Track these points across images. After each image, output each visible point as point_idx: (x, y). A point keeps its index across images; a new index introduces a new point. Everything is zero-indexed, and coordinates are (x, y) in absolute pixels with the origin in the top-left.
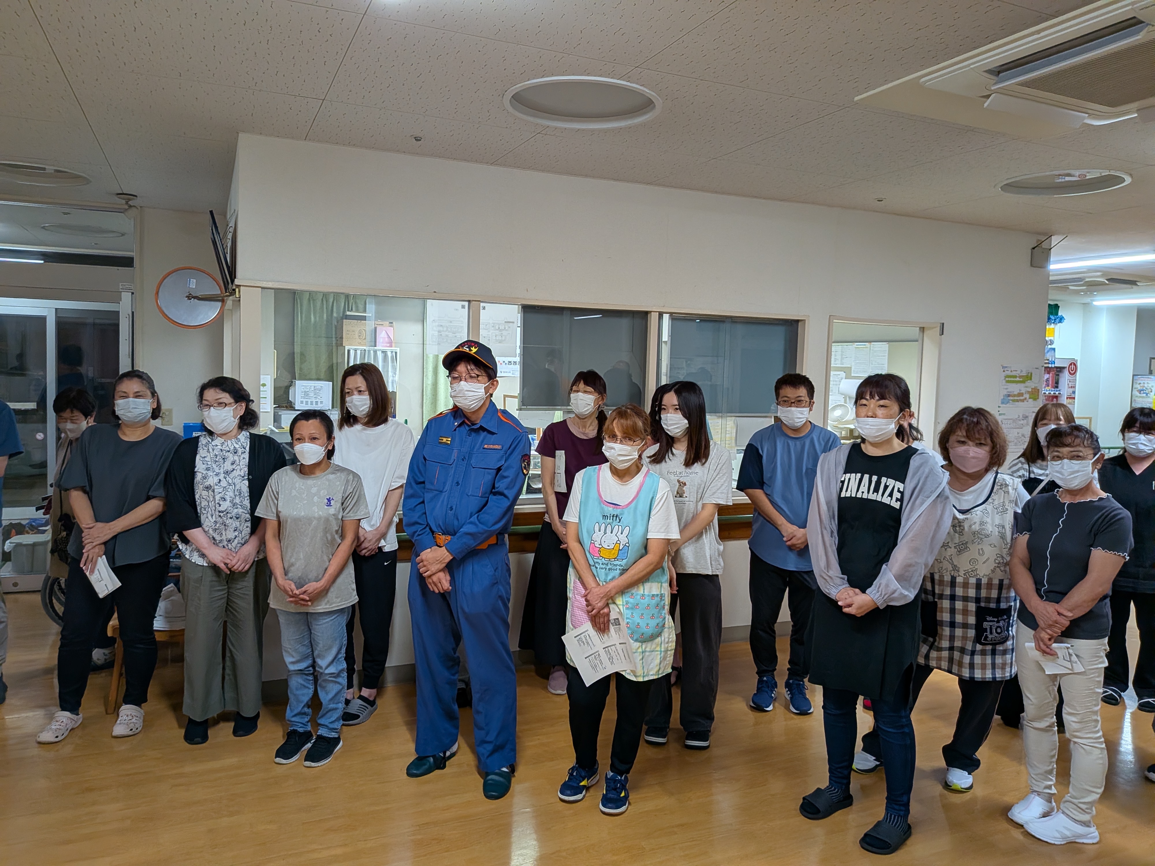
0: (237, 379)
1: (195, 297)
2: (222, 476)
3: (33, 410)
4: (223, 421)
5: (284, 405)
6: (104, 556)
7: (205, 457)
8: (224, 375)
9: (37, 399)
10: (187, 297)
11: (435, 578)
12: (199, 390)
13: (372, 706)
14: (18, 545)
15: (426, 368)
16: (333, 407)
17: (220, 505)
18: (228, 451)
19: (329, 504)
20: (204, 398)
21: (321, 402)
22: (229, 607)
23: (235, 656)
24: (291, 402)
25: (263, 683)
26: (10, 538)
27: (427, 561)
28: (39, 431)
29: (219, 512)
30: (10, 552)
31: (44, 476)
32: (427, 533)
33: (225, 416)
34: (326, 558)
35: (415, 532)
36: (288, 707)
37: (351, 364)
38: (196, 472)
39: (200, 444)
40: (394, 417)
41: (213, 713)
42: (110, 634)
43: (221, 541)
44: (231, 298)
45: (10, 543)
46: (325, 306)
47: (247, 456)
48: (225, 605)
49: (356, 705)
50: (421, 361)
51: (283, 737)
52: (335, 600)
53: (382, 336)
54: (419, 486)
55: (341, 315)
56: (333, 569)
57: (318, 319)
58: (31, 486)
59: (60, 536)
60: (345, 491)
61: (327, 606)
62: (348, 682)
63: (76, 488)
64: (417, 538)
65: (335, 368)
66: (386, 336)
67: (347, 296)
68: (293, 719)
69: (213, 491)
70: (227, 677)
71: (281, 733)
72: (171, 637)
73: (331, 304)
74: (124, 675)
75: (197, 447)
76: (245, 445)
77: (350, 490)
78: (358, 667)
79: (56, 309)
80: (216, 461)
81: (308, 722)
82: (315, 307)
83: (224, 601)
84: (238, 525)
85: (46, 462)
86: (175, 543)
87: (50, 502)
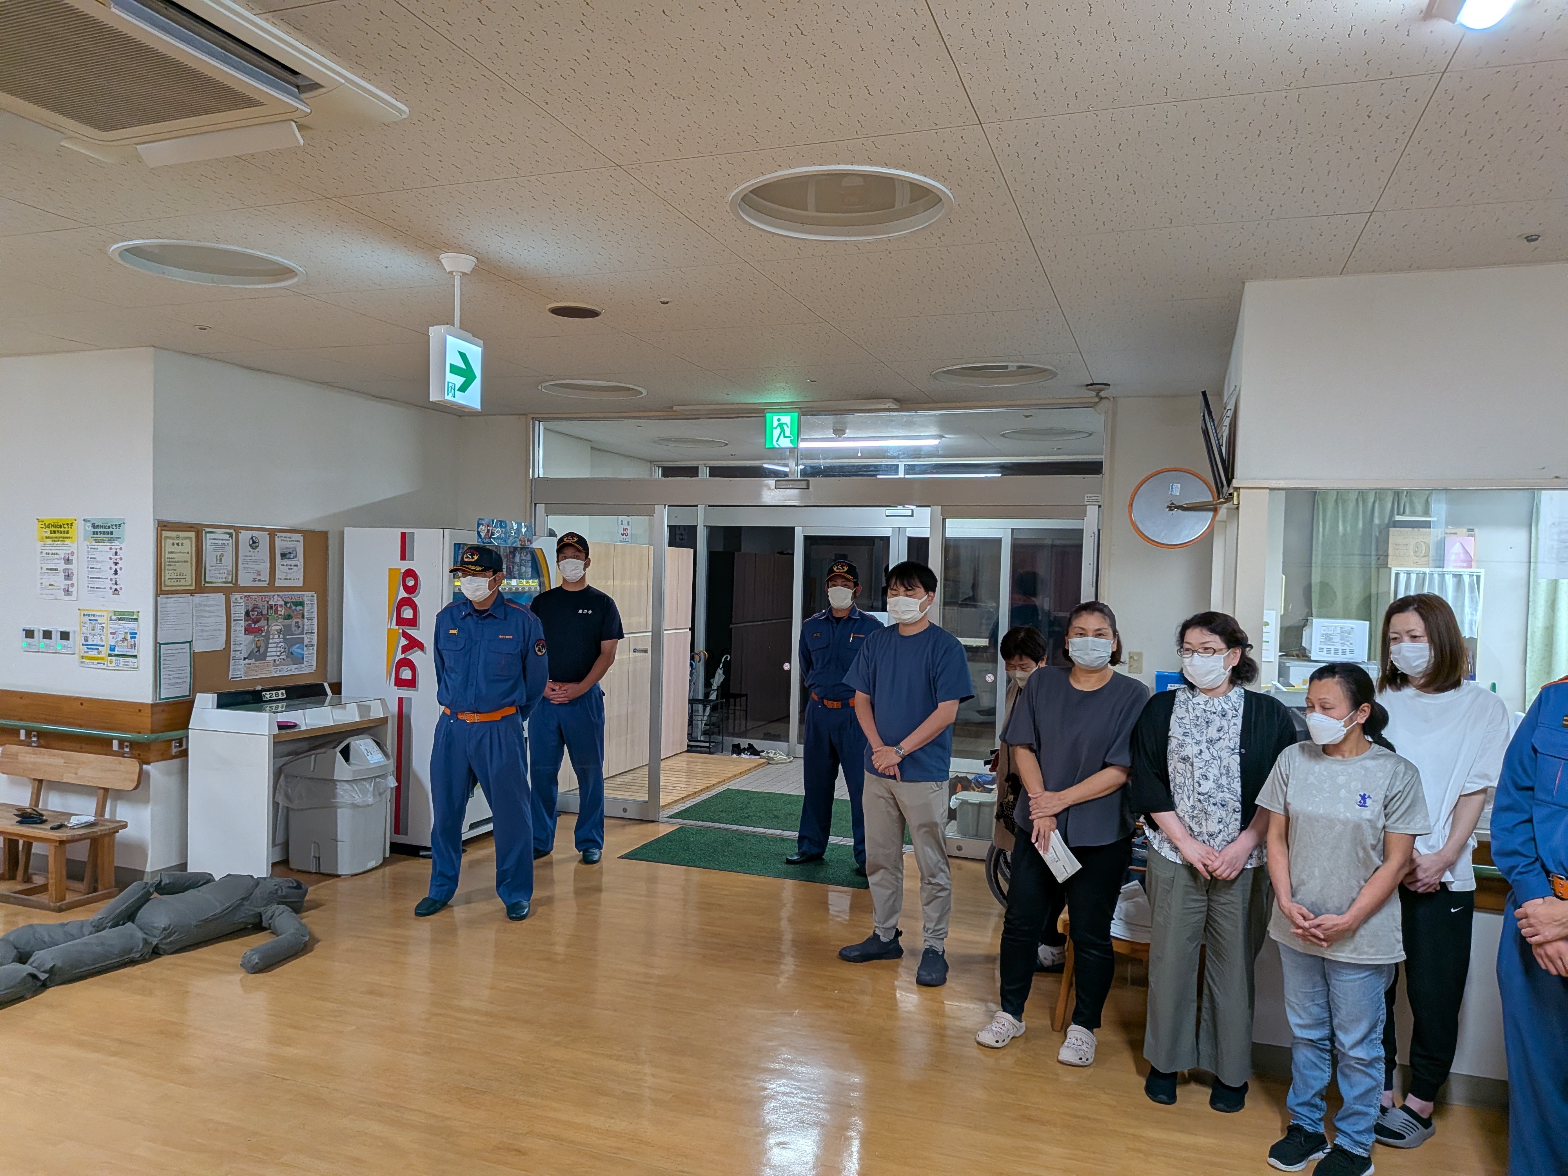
0: (1231, 615)
1: (1178, 507)
2: (1203, 746)
3: (985, 647)
4: (1210, 672)
5: (1294, 653)
6: (1057, 831)
7: (1182, 718)
8: (1212, 610)
9: (988, 635)
10: (1168, 507)
11: (1550, 949)
12: (1179, 629)
13: (1426, 1128)
14: (964, 803)
15: (1534, 601)
16: (1369, 659)
17: (1200, 785)
18: (1214, 713)
19: (1363, 804)
20: (1185, 640)
21: (1352, 651)
22: (1209, 924)
23: (1215, 996)
24: (1305, 649)
25: (1254, 1044)
26: (956, 793)
27: (1535, 917)
28: (988, 672)
29: (1199, 794)
30: (956, 809)
31: (993, 724)
32: (1536, 872)
33: (1212, 666)
34: (1354, 883)
35: (1513, 868)
36: (1291, 1089)
37: (1401, 596)
38: (1169, 737)
39: (1177, 700)
40: (1473, 678)
41: (1184, 1067)
42: (1060, 929)
43: (1200, 834)
44: (1225, 505)
45: (957, 799)
46: (1361, 510)
47: (1239, 721)
48: (1204, 924)
49: (1397, 1120)
50: (1524, 591)
51: (1282, 1130)
52: (1366, 949)
53: (1454, 551)
54: (1519, 792)
55: (1386, 521)
56: (1366, 899)
57: (1348, 528)
58: (978, 736)
59: (1006, 800)
60: (1390, 787)
61: (1353, 956)
62: (1386, 1078)
63: (1022, 745)
64: (1518, 877)
65: (1373, 600)
66: (1461, 550)
67: (1397, 494)
68: (1298, 1109)
69: (1192, 765)
70: (1203, 1023)
71: (1279, 1125)
72: (1134, 951)
73: (1370, 505)
74: (1074, 985)
75: (1173, 704)
76: (1237, 705)
77: (1398, 786)
78: (1402, 1057)
79: (1013, 530)
80: (1197, 725)
81: (1320, 1120)
82: (1345, 512)
83: (1202, 916)
84: (1224, 816)
85: (995, 708)
86: (1141, 828)
87: (997, 757)
